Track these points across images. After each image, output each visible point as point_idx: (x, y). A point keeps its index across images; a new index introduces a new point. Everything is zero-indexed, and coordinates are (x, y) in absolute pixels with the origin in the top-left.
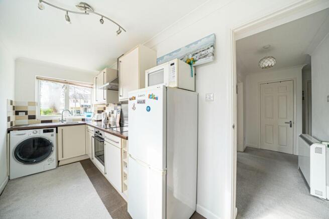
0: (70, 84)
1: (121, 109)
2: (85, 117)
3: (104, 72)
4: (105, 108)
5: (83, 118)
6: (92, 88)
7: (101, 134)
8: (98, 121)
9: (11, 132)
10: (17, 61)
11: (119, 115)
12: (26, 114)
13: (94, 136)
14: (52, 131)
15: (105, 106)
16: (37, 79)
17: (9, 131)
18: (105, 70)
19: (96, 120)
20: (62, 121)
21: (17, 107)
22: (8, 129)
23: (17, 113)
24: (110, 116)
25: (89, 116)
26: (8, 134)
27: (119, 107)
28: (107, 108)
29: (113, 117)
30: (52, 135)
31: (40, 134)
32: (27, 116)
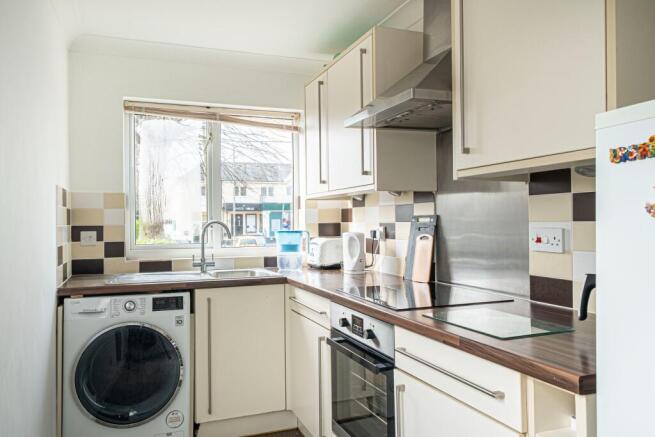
0: (224, 119)
1: (438, 218)
2: (275, 251)
3: (363, 51)
4: (346, 215)
5: (270, 255)
6: (296, 128)
7: (371, 335)
8: (323, 269)
9: (66, 301)
10: (73, 50)
11: (425, 246)
12: (100, 238)
13: (328, 335)
14: (178, 304)
15: (349, 204)
16: (126, 108)
17: (60, 301)
18: (367, 41)
19: (318, 263)
20: (203, 265)
21: (74, 211)
22: (59, 290)
23: (75, 234)
24: (372, 247)
25: (292, 248)
26: (60, 308)
27: (424, 209)
28: (356, 213)
29: (393, 253)
30: (179, 322)
31: (142, 313)
32: (101, 245)
